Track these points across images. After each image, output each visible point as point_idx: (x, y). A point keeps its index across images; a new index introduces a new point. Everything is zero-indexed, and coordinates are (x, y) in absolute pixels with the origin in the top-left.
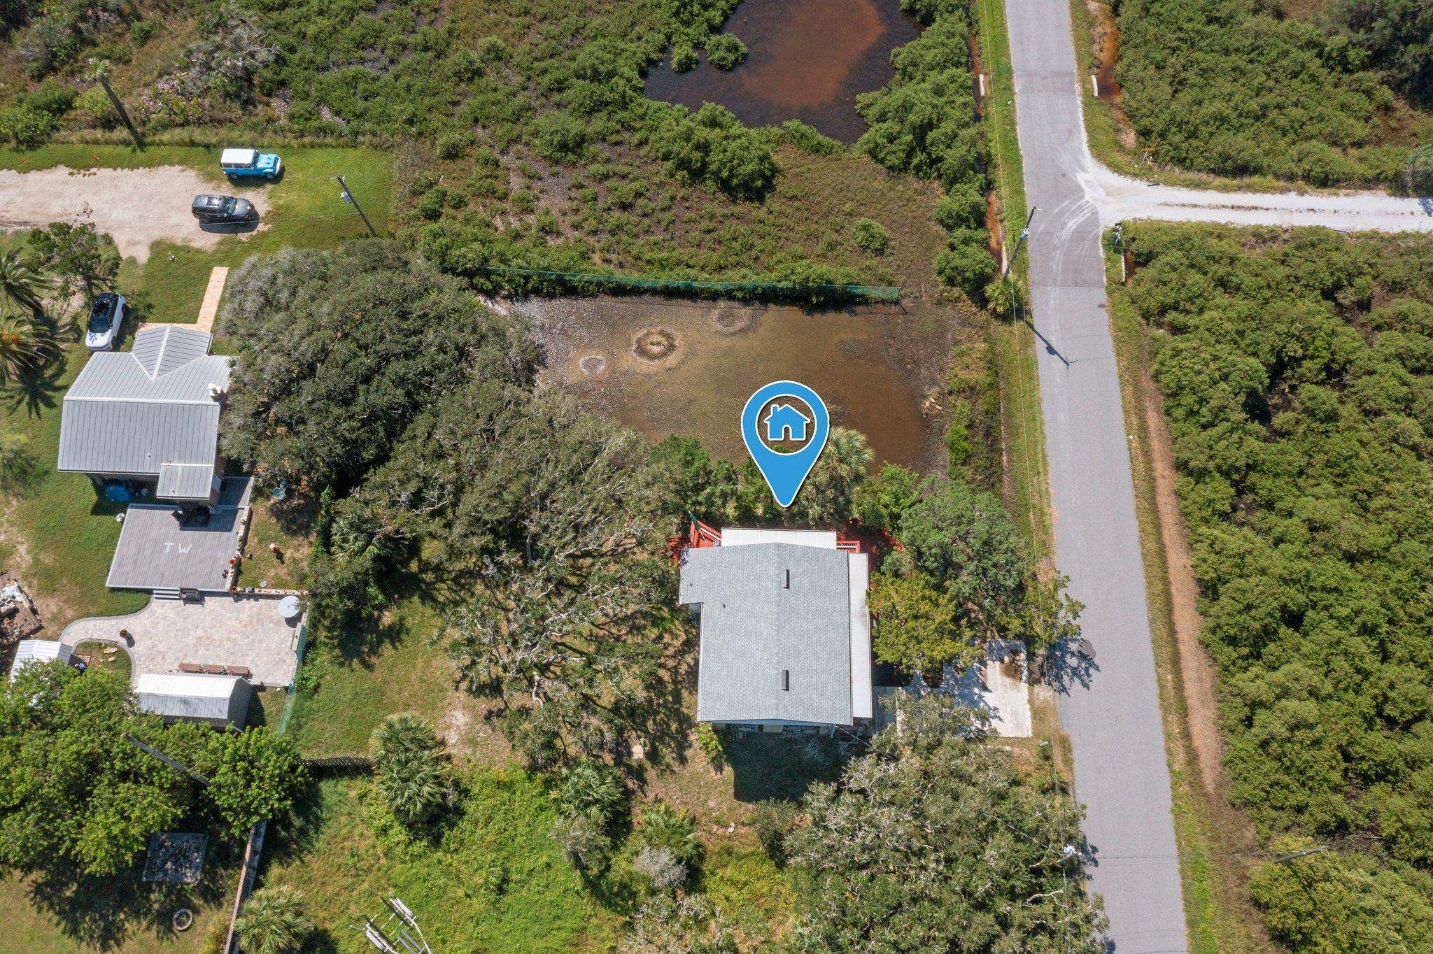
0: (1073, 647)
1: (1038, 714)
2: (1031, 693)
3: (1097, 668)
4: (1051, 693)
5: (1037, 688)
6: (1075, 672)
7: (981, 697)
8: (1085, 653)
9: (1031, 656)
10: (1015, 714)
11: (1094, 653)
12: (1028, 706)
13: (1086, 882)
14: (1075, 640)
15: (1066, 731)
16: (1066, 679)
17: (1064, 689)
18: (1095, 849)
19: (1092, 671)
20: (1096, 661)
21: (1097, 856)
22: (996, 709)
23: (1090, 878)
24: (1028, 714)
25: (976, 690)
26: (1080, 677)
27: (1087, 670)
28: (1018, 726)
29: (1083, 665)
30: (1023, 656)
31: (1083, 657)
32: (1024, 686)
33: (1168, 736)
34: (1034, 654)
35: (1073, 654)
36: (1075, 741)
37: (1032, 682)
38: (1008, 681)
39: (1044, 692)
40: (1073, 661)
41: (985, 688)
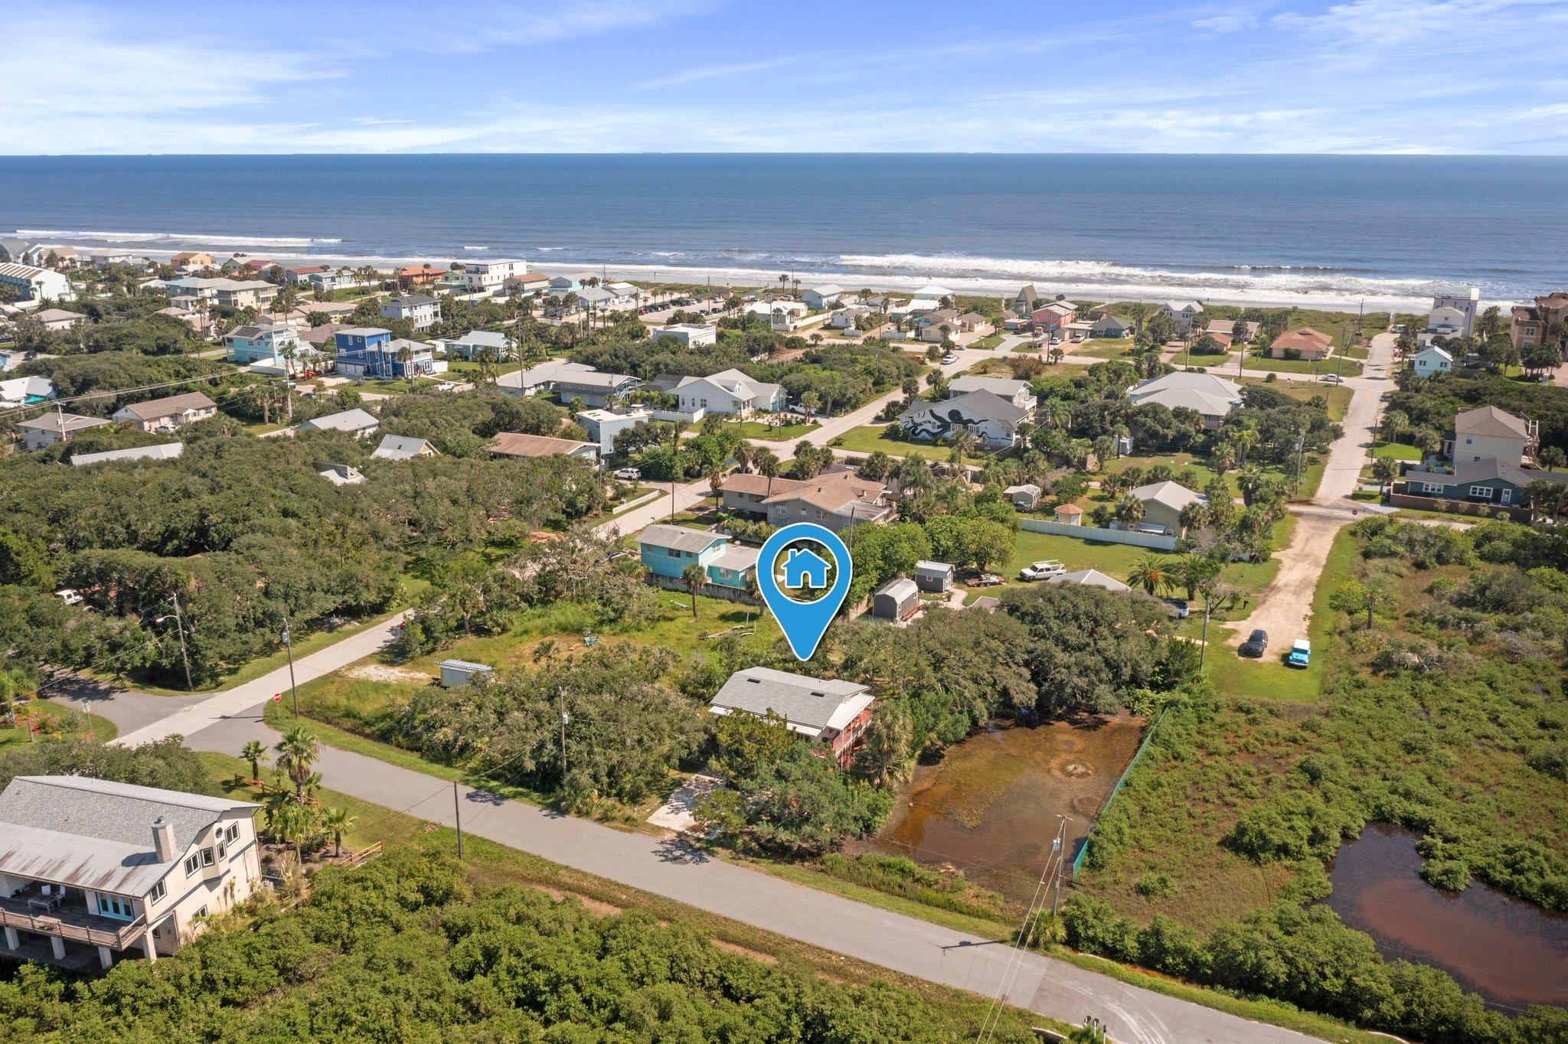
0: (688, 857)
1: (657, 830)
2: (674, 831)
3: (662, 861)
4: (666, 838)
5: (675, 834)
6: (669, 851)
8: (678, 860)
9: (698, 840)
10: (667, 820)
11: (675, 864)
12: (666, 826)
13: (540, 809)
14: (691, 860)
15: (635, 834)
16: (669, 846)
17: (663, 842)
19: (663, 858)
20: (668, 863)
22: (677, 814)
24: (661, 825)
26: (664, 852)
27: (665, 856)
28: (658, 818)
29: (671, 856)
30: (702, 836)
31: (675, 859)
32: (681, 830)
33: (585, 875)
34: (698, 842)
35: (682, 855)
36: (626, 834)
37: (680, 834)
38: (692, 824)
39: (670, 836)
40: (677, 853)
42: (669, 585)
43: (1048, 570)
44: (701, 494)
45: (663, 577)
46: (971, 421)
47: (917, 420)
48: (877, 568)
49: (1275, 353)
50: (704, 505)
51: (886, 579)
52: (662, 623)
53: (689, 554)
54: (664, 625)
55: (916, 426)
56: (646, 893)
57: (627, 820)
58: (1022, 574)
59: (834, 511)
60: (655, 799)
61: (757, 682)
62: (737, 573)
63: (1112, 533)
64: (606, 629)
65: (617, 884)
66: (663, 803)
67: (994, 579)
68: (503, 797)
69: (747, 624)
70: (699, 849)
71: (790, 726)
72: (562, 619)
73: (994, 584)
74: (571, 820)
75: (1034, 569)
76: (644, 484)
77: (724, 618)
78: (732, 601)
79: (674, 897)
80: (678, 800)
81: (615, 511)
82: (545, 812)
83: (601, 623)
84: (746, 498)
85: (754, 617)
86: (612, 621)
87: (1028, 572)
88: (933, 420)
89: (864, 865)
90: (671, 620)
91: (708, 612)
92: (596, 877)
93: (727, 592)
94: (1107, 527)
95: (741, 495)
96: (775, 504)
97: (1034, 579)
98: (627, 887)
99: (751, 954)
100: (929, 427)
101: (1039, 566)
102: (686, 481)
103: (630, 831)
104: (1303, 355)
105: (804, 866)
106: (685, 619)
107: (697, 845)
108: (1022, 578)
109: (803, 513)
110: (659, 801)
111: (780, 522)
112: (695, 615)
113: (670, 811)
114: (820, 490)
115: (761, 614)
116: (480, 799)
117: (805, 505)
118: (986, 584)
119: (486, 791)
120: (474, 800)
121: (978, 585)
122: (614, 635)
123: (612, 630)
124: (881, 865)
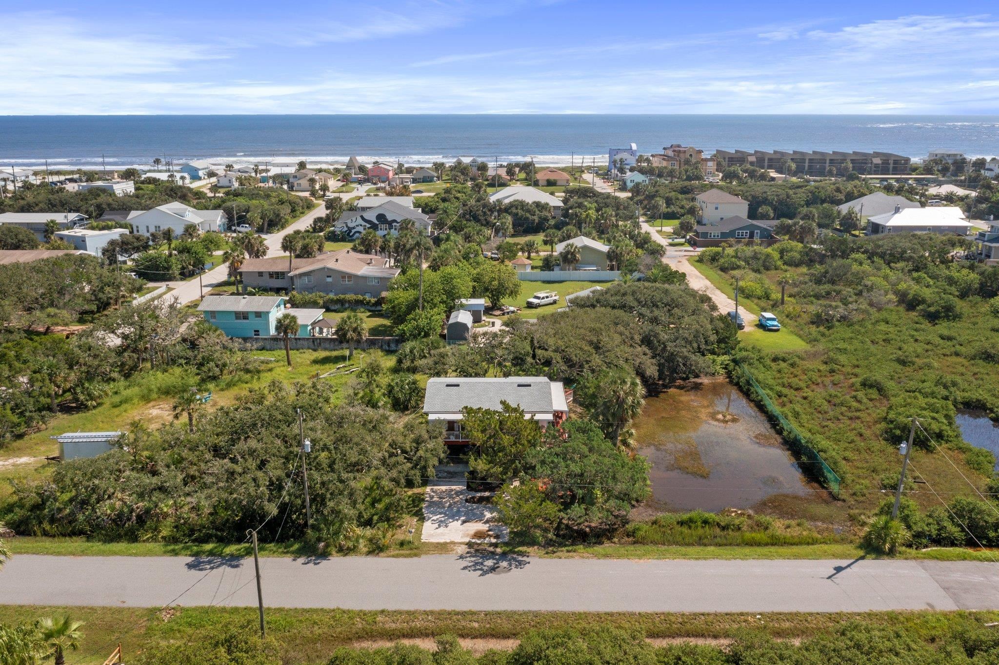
0: (504, 564)
1: (443, 546)
2: (461, 543)
3: (481, 575)
4: (461, 552)
5: (464, 546)
6: (478, 563)
7: (457, 520)
8: (497, 570)
9: (495, 545)
10: (442, 534)
11: (498, 574)
12: (448, 541)
13: (292, 558)
14: (510, 565)
15: (423, 556)
16: (473, 559)
17: (461, 557)
18: (316, 564)
19: (481, 572)
20: (491, 575)
21: (311, 565)
22: (446, 526)
23: (294, 560)
24: (442, 541)
25: (463, 518)
26: (473, 566)
27: (481, 569)
28: (432, 535)
29: (485, 568)
30: (494, 541)
31: (493, 568)
32: (467, 540)
34: (496, 547)
35: (496, 564)
36: (415, 559)
37: (470, 545)
38: (472, 532)
39: (462, 550)
40: (488, 563)
41: (464, 522)
43: (547, 297)
46: (395, 221)
47: (351, 225)
49: (540, 183)
50: (215, 292)
51: (450, 310)
53: (258, 315)
55: (350, 229)
56: (499, 613)
57: (402, 544)
58: (529, 303)
59: (360, 273)
60: (409, 519)
61: (457, 385)
62: (307, 326)
63: (556, 274)
64: (211, 386)
65: (457, 613)
66: (422, 519)
67: (512, 309)
68: (235, 557)
69: (347, 363)
70: (506, 554)
73: (513, 312)
74: (336, 561)
75: (536, 297)
77: (316, 362)
78: (315, 350)
79: (534, 607)
80: (434, 513)
82: (302, 560)
83: (203, 381)
84: (267, 277)
85: (346, 358)
86: (214, 378)
87: (536, 301)
88: (364, 223)
90: (268, 371)
91: (298, 360)
93: (305, 343)
94: (553, 270)
95: (261, 274)
96: (302, 275)
97: (539, 305)
98: (472, 613)
99: (693, 642)
100: (360, 229)
101: (541, 295)
103: (416, 555)
104: (559, 183)
105: (614, 543)
106: (282, 369)
107: (499, 550)
108: (530, 306)
109: (329, 280)
110: (415, 519)
111: (310, 290)
112: (289, 364)
113: (436, 525)
114: (337, 260)
115: (351, 354)
116: (208, 567)
117: (329, 272)
118: (508, 313)
119: (208, 556)
120: (201, 570)
121: (503, 314)
122: (222, 390)
123: (217, 386)
124: (682, 523)
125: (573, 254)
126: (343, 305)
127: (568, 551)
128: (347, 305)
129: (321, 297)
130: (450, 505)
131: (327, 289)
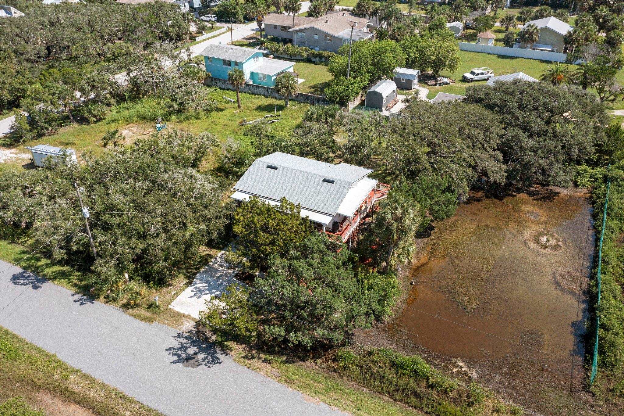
0: (201, 356)
1: (178, 317)
2: (193, 319)
3: (174, 362)
4: (184, 330)
5: (193, 323)
6: (184, 348)
7: (212, 293)
8: (190, 361)
10: (189, 305)
11: (187, 366)
12: (187, 314)
13: (74, 293)
14: (204, 360)
15: (155, 324)
16: (185, 341)
17: (179, 335)
18: (82, 304)
19: (176, 358)
20: (180, 365)
21: (79, 303)
22: (199, 297)
23: (73, 295)
24: (182, 311)
25: (218, 293)
26: (178, 349)
27: (179, 356)
28: (181, 303)
29: (183, 356)
31: (189, 358)
33: (93, 381)
34: (214, 334)
35: (196, 353)
37: (198, 323)
39: (188, 326)
40: (191, 351)
42: (223, 86)
43: (482, 74)
44: (253, 30)
45: (220, 80)
48: (368, 72)
50: (255, 36)
51: (375, 79)
52: (214, 113)
53: (237, 64)
54: (216, 115)
57: (150, 306)
58: (464, 77)
59: (337, 35)
60: (181, 280)
61: (275, 168)
62: (270, 77)
63: (515, 50)
64: (173, 118)
66: (188, 284)
67: (445, 80)
68: (45, 279)
69: (276, 113)
70: (214, 344)
71: (304, 214)
72: (142, 111)
73: (446, 84)
74: (99, 305)
75: (473, 73)
76: (218, 25)
77: (260, 109)
78: (267, 97)
80: (201, 280)
81: (198, 39)
82: (77, 297)
83: (170, 113)
84: (279, 29)
85: (281, 108)
86: (178, 112)
87: (469, 76)
89: (375, 362)
90: (222, 110)
91: (249, 105)
92: (105, 387)
93: (263, 90)
94: (512, 46)
95: (276, 27)
96: (297, 31)
97: (472, 80)
98: (132, 402)
101: (476, 71)
102: (244, 23)
103: (150, 320)
105: (316, 363)
106: (231, 110)
107: (214, 338)
108: (465, 80)
109: (316, 37)
110: (186, 281)
111: (300, 44)
112: (239, 107)
113: (193, 293)
114: (327, 22)
115: (286, 106)
116: (22, 282)
117: (317, 31)
118: (440, 84)
119: (31, 272)
120: (15, 283)
121: (435, 85)
122: (179, 122)
123: (178, 118)
124: (393, 364)
125: (531, 34)
126: (321, 59)
127: (265, 361)
128: (324, 59)
129: (306, 51)
130: (221, 275)
131: (312, 44)
